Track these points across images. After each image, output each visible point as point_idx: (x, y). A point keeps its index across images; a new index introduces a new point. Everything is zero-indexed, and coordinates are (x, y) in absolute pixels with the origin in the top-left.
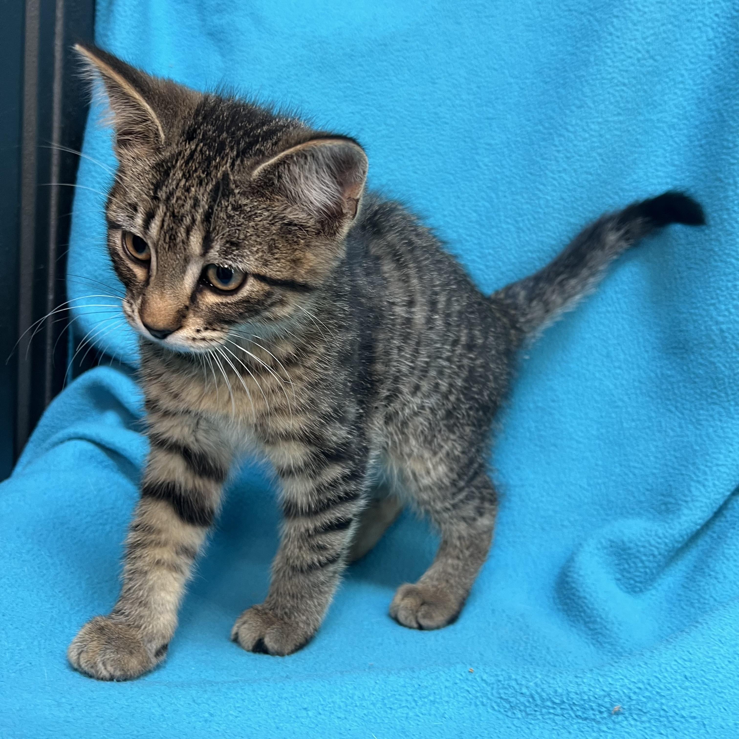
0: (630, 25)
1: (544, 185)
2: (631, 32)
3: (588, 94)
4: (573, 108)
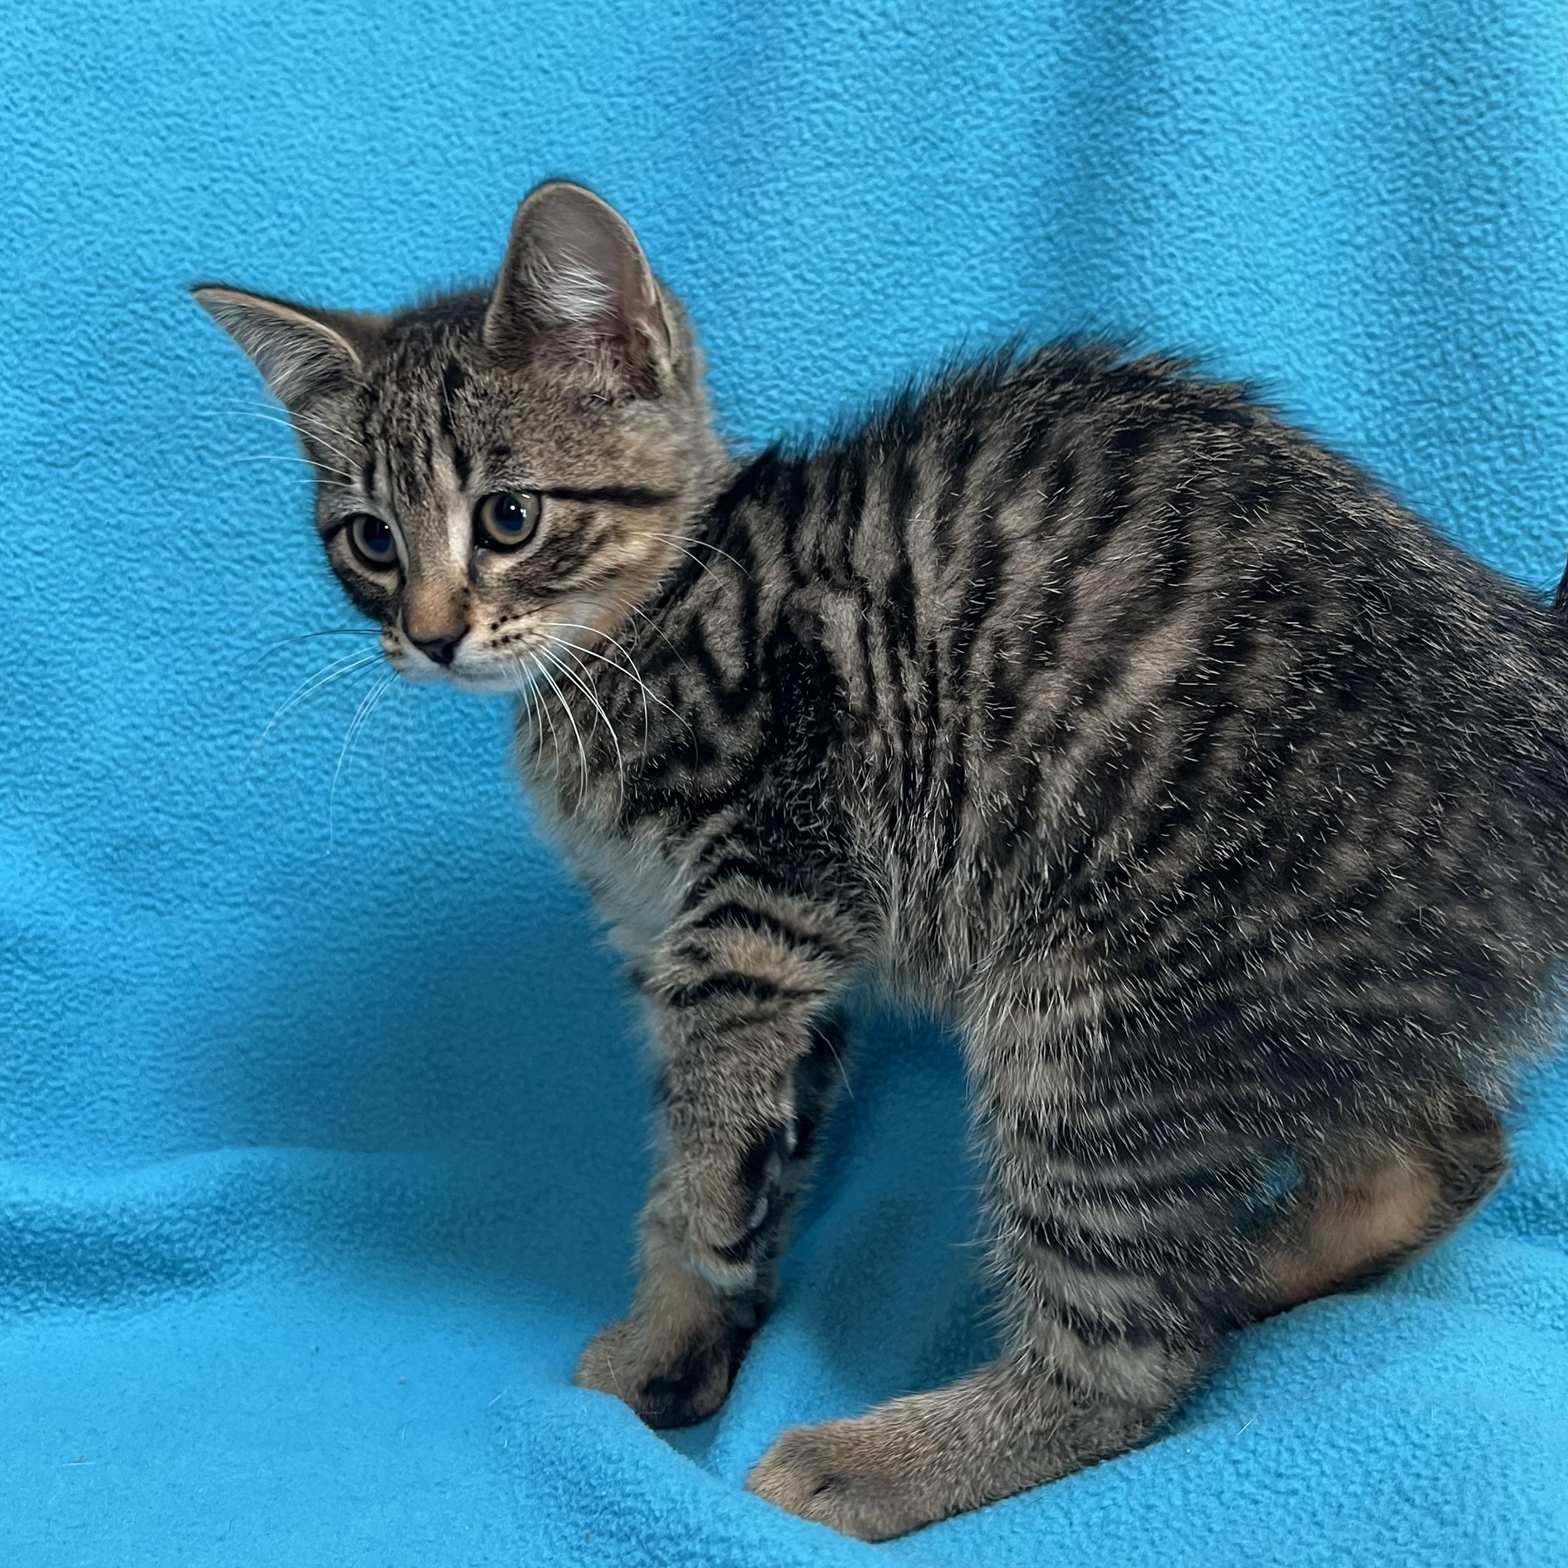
3: (751, 130)
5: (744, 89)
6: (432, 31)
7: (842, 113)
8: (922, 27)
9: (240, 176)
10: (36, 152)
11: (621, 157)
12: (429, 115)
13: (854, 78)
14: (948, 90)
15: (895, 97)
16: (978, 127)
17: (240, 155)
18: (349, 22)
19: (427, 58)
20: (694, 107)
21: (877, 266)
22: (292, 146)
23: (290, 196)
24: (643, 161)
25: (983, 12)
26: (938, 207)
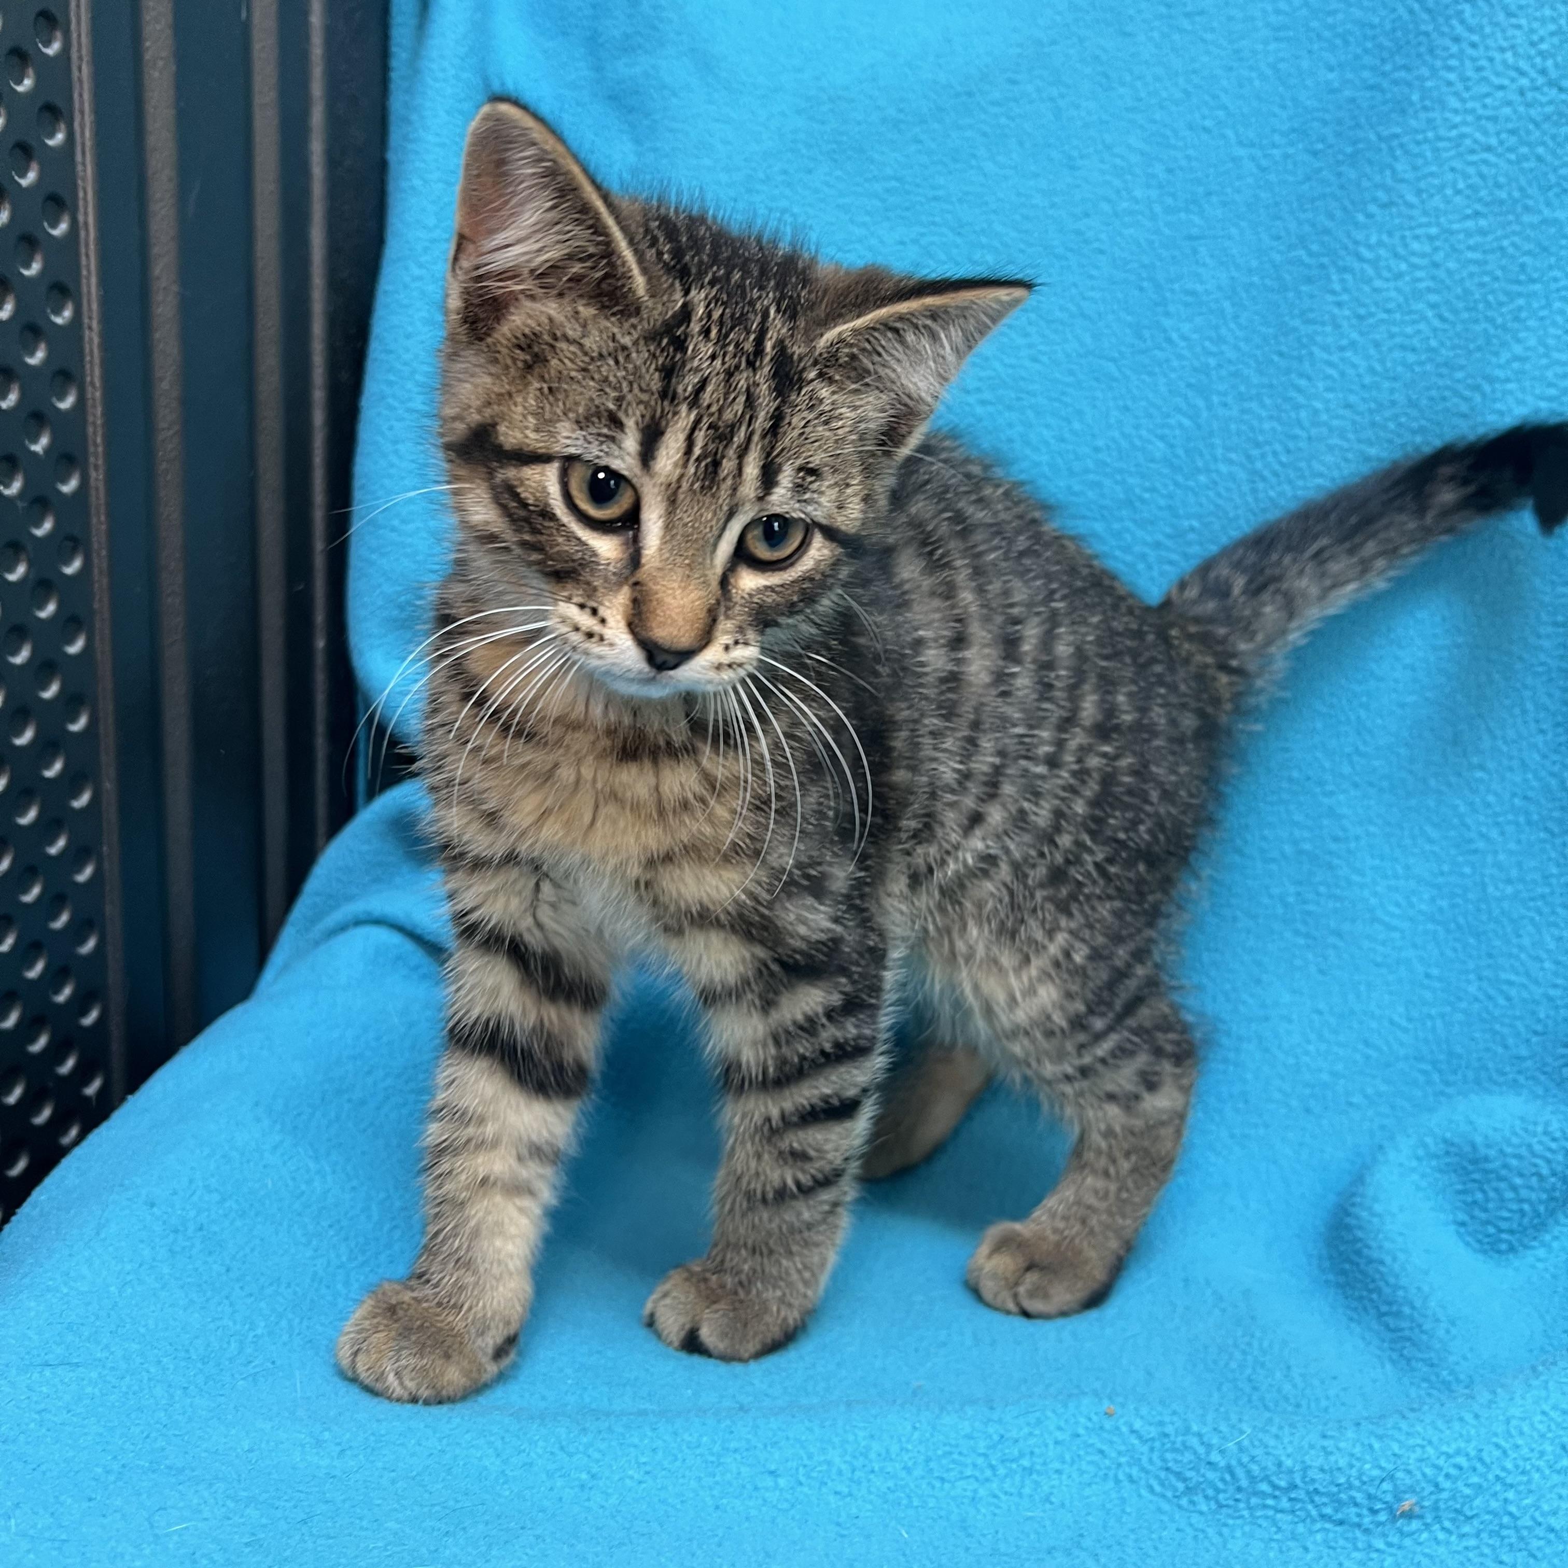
0: (1501, 17)
1: (1309, 378)
2: (1503, 31)
3: (1407, 176)
4: (1373, 208)
5: (1396, 136)
13: (1509, 132)
15: (1541, 150)
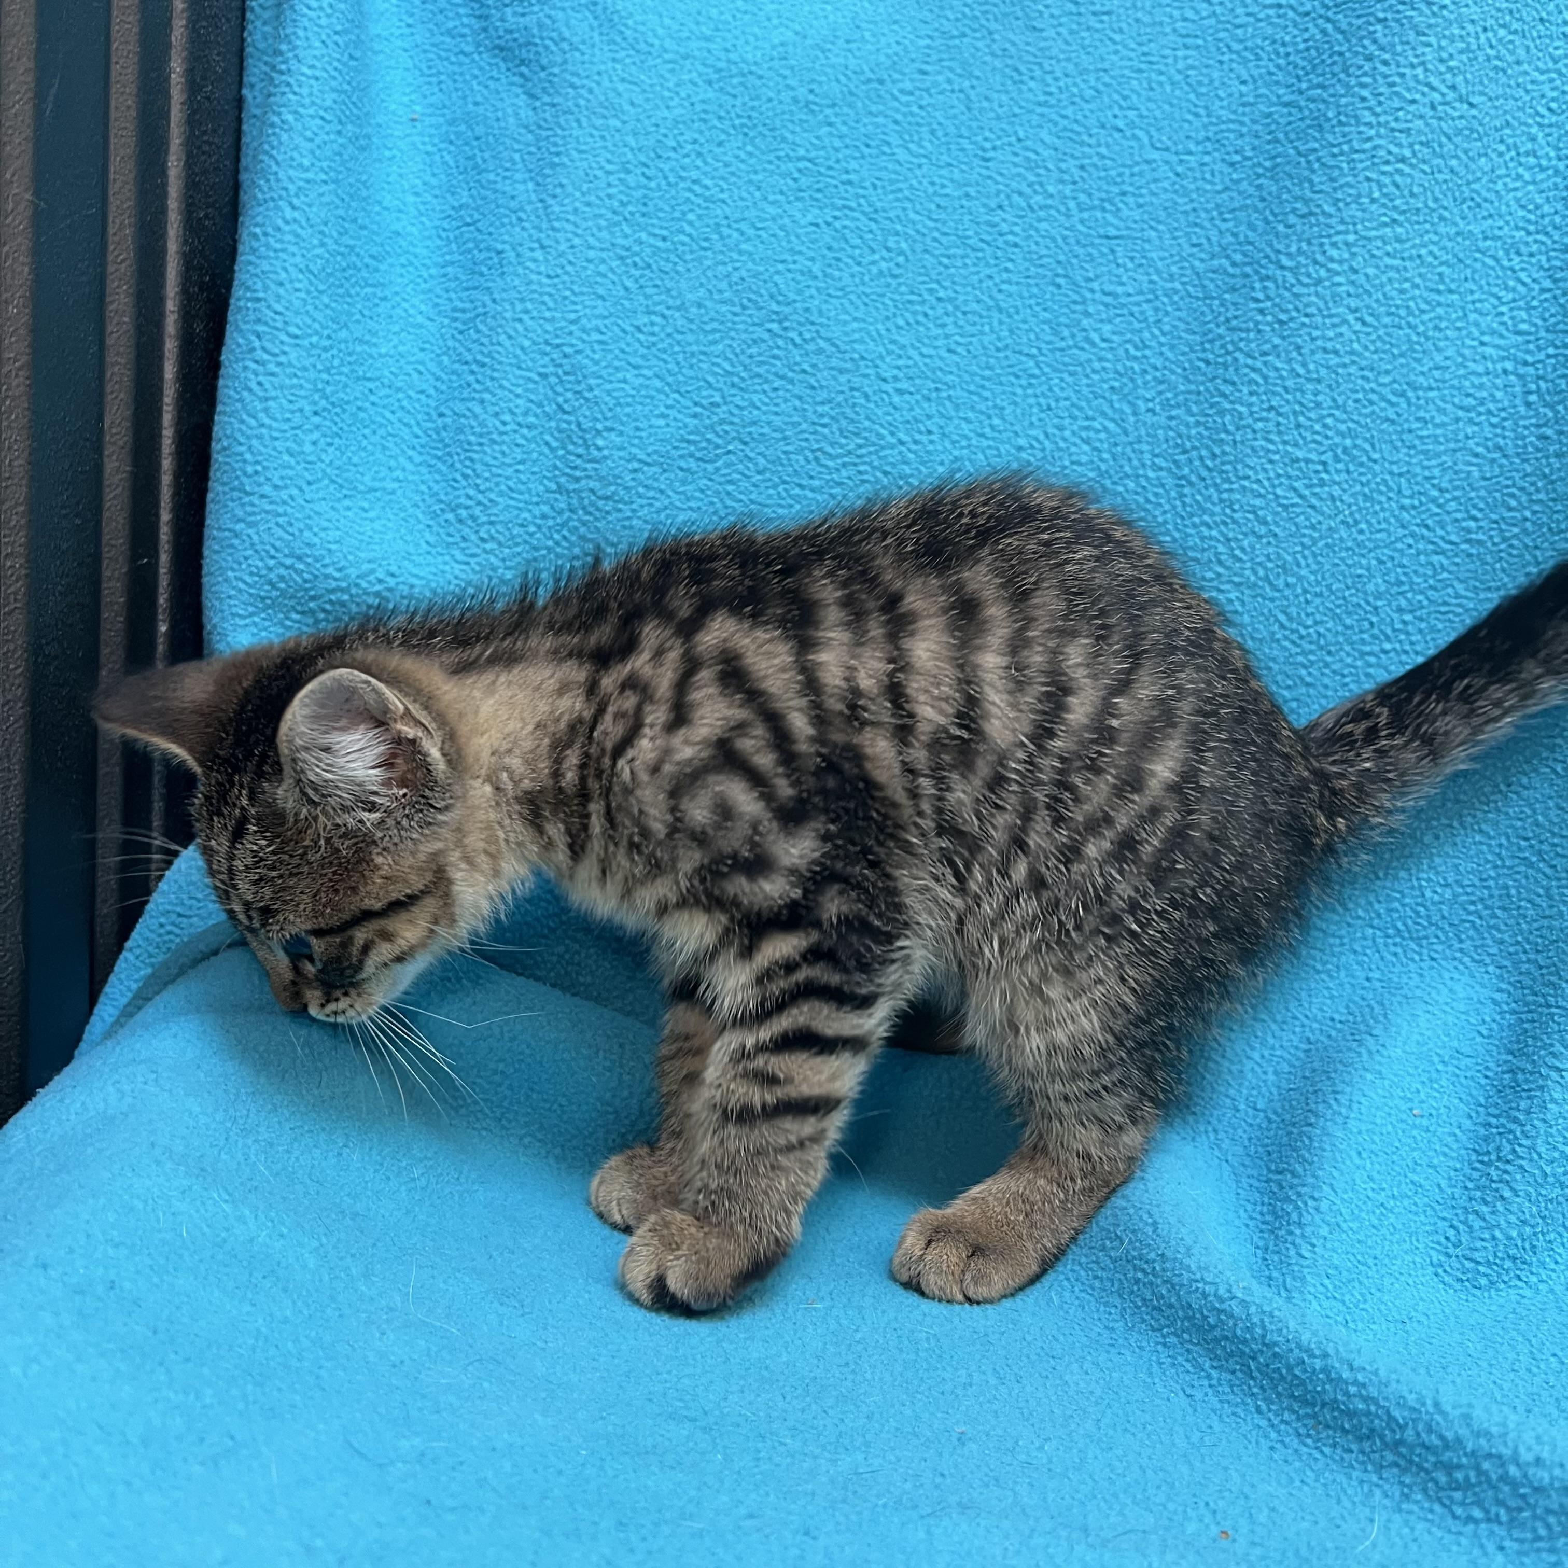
5: (1315, 150)
6: (1020, 91)
7: (1409, 175)
8: (1483, 98)
9: (856, 214)
10: (696, 188)
11: (1188, 208)
12: (1016, 165)
13: (1421, 143)
14: (1494, 156)
15: (1454, 162)
16: (1516, 189)
17: (857, 196)
18: (949, 81)
19: (1015, 115)
20: (1260, 165)
21: (1423, 312)
22: (900, 190)
23: (897, 234)
24: (1207, 211)
25: (1529, 87)
26: (1476, 260)
